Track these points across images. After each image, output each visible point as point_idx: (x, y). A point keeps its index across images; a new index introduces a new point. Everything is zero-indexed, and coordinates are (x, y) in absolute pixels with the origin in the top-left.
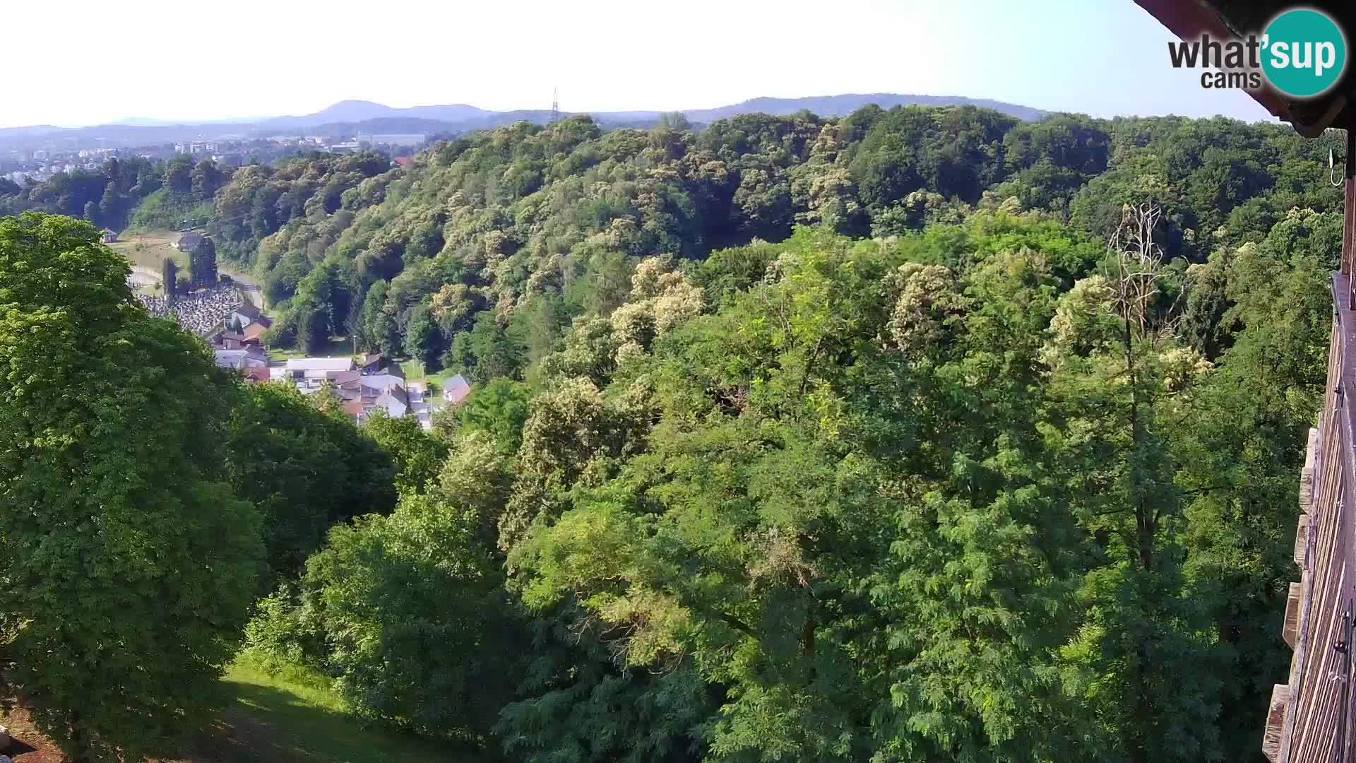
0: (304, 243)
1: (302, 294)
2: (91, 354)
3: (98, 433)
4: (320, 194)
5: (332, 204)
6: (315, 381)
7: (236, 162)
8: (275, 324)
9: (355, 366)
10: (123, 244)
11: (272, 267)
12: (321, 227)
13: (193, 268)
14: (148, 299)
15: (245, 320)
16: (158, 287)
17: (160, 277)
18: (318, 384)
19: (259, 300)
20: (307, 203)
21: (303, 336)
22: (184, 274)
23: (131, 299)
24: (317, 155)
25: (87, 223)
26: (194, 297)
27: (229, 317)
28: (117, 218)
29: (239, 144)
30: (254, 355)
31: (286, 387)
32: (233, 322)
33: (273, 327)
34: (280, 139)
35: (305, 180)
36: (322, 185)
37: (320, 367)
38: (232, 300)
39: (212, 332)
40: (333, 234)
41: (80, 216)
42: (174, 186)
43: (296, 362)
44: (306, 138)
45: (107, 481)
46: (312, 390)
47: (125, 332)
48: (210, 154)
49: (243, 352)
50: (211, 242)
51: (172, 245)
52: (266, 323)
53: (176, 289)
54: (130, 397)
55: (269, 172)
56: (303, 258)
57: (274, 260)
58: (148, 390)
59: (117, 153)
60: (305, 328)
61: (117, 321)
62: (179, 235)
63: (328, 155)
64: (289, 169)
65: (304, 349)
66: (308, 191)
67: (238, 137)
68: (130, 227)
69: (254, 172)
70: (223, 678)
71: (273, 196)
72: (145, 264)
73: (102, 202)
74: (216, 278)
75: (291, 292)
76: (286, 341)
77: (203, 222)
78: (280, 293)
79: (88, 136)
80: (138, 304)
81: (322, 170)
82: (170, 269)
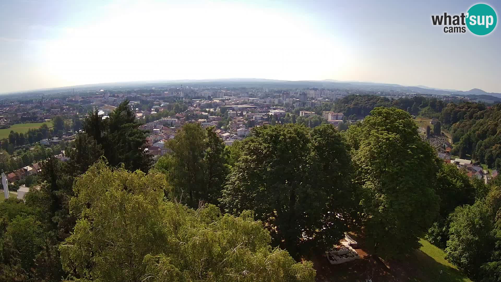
0: (463, 127)
1: (461, 141)
2: (405, 148)
3: (403, 170)
4: (468, 114)
5: (471, 117)
6: (461, 165)
7: (447, 101)
8: (454, 148)
9: (471, 163)
10: (417, 120)
11: (454, 132)
12: (468, 123)
13: (434, 130)
14: (422, 136)
15: (446, 146)
16: (425, 133)
17: (426, 130)
18: (462, 166)
19: (450, 141)
20: (465, 116)
21: (460, 153)
22: (432, 131)
23: (418, 135)
24: (468, 103)
25: (408, 113)
26: (434, 137)
27: (442, 144)
28: (416, 112)
29: (448, 97)
30: (447, 156)
31: (454, 166)
32: (443, 145)
33: (453, 149)
34: (459, 97)
35: (465, 109)
36: (469, 111)
37: (463, 162)
38: (444, 140)
39: (438, 147)
40: (471, 125)
41: (406, 110)
42: (431, 105)
43: (457, 160)
44: (466, 98)
45: (403, 183)
46: (460, 168)
47: (415, 144)
48: (441, 99)
49: (445, 155)
50: (440, 124)
51: (430, 122)
52: (452, 147)
53: (430, 135)
54: (414, 162)
55: (456, 106)
56: (463, 131)
57: (455, 130)
58: (419, 161)
59: (417, 95)
60: (461, 151)
61: (413, 141)
62: (431, 120)
63: (470, 103)
64: (461, 106)
65: (460, 156)
66: (465, 113)
67: (449, 95)
68: (419, 115)
69: (452, 105)
70: (419, 242)
71: (456, 113)
72: (422, 126)
73: (412, 108)
74: (440, 133)
75: (459, 140)
76: (455, 154)
77: (438, 118)
78: (455, 140)
79: (409, 89)
80: (419, 137)
81: (469, 107)
82: (429, 128)
